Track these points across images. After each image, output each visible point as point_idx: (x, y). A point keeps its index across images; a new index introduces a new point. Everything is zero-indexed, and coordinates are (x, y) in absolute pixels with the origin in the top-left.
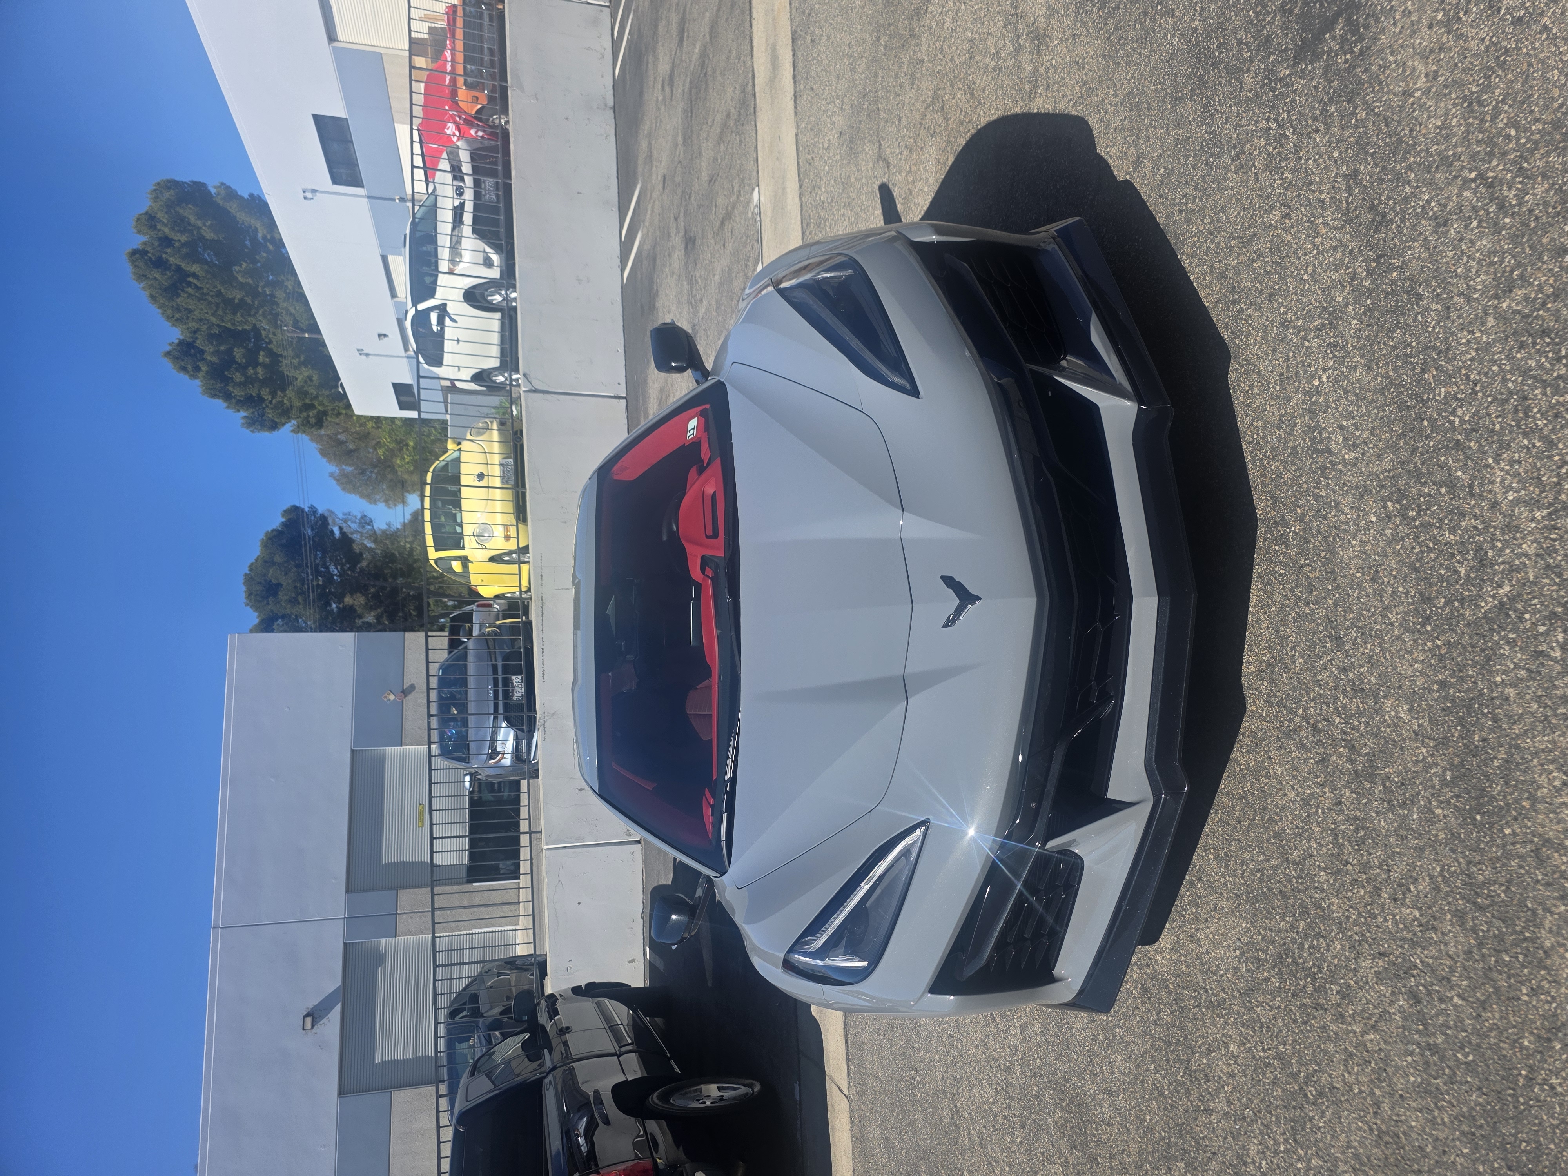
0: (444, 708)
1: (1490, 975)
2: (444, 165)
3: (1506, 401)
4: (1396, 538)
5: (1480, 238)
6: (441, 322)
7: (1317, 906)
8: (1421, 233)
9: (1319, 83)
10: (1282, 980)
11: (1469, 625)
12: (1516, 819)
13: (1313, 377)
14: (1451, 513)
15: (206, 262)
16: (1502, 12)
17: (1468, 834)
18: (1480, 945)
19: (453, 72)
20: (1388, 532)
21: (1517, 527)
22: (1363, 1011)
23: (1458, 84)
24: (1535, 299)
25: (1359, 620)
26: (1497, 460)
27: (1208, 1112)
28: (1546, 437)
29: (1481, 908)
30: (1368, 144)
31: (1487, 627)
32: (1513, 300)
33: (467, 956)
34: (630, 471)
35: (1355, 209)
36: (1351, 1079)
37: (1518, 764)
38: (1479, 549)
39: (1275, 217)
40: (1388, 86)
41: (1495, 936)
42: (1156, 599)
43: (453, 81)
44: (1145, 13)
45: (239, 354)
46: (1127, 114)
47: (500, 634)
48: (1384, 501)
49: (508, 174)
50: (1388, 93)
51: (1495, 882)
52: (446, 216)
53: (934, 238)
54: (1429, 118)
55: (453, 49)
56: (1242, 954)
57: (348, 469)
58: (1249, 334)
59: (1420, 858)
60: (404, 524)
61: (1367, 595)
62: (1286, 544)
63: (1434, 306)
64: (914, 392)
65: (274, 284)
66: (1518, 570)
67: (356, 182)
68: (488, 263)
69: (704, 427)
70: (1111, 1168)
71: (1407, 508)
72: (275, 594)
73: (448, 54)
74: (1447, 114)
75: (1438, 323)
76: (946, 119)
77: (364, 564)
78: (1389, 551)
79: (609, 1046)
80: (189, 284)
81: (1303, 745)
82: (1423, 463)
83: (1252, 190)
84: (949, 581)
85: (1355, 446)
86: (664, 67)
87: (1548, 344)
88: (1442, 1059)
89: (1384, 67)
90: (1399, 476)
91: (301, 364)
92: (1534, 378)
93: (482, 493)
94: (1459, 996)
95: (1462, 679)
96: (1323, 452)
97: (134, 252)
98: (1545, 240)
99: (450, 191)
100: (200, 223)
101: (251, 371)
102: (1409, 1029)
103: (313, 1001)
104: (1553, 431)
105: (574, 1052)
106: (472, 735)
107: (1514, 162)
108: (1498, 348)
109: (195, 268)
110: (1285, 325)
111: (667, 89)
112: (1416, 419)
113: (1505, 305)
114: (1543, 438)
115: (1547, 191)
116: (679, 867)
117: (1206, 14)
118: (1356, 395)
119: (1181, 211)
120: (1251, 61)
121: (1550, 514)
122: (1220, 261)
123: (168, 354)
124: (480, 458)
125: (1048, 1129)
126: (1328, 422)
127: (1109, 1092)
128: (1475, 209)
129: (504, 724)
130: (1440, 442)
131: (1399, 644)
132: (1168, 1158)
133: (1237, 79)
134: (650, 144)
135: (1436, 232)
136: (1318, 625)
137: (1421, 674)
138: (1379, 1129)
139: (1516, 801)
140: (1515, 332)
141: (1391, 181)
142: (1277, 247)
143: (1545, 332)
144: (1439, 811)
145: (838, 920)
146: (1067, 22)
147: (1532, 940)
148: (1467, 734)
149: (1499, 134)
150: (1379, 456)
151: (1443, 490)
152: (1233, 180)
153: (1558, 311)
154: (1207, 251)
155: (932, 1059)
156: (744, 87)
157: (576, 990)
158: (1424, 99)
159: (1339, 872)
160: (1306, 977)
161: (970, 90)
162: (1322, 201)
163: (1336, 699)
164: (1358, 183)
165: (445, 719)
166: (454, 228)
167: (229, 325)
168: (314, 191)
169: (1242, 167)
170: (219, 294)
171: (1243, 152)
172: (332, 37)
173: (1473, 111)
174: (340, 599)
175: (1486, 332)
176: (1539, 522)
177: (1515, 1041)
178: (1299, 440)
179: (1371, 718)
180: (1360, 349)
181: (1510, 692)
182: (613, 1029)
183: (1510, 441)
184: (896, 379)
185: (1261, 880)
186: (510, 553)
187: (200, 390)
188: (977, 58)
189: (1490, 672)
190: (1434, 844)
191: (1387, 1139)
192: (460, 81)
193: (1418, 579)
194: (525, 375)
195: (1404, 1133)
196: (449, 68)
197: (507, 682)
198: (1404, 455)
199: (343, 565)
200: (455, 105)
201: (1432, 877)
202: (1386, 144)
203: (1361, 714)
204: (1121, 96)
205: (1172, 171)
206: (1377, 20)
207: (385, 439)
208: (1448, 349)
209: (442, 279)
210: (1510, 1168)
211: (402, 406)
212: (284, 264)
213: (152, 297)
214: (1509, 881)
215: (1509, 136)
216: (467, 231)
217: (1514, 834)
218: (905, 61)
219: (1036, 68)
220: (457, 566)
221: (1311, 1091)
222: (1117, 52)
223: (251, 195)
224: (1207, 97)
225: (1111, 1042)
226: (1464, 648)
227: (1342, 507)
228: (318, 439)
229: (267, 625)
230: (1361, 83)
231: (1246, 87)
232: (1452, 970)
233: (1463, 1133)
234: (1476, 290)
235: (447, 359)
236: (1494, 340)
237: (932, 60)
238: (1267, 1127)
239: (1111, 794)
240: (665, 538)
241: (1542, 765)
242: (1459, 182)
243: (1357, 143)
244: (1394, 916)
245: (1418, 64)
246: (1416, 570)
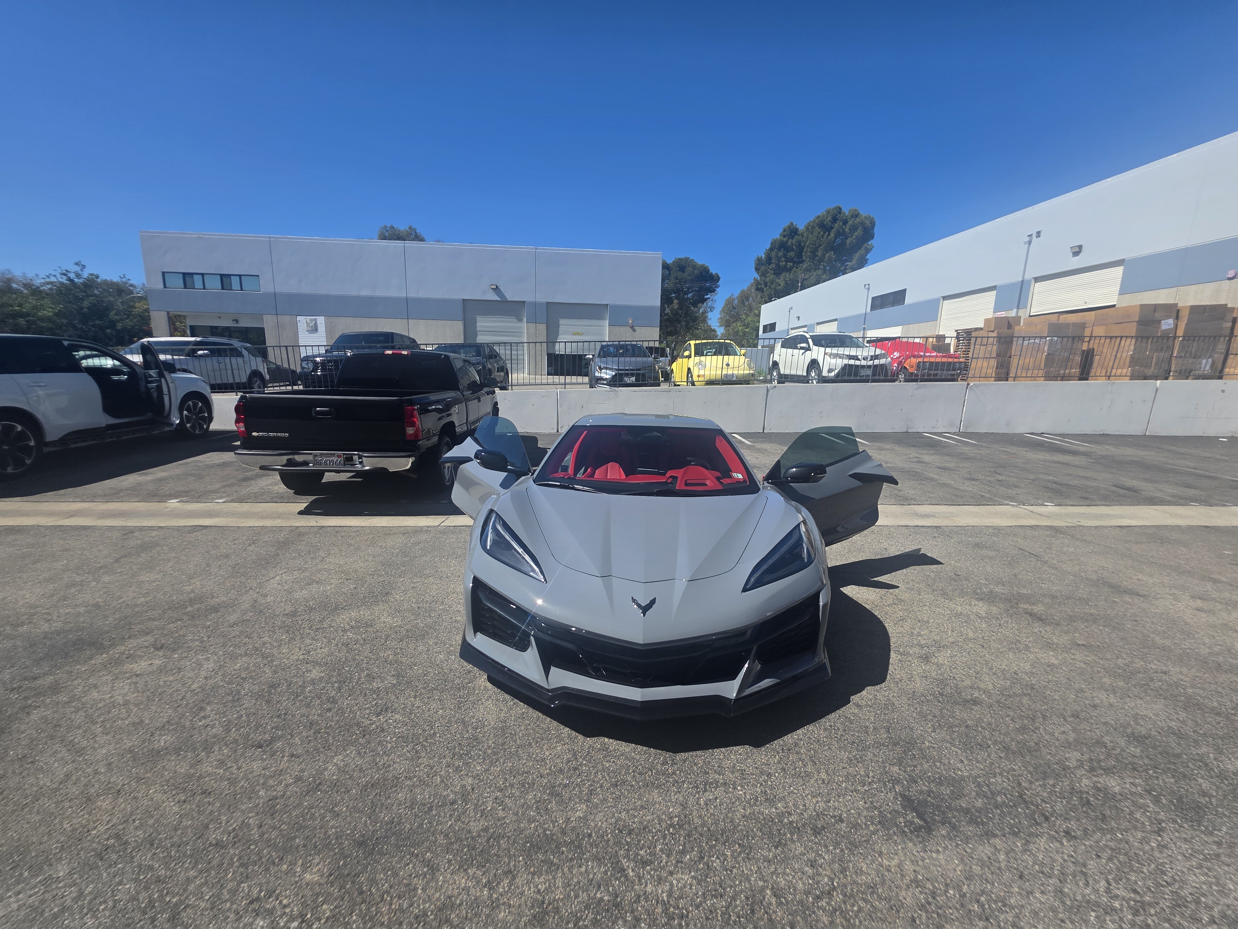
0: (622, 347)
1: (459, 841)
2: (878, 351)
3: (721, 886)
4: (660, 820)
5: (804, 884)
6: (802, 348)
7: (497, 760)
8: (808, 852)
9: (890, 807)
10: (467, 739)
11: (616, 852)
12: (526, 863)
13: (742, 787)
14: (670, 850)
15: (835, 239)
16: (919, 912)
17: (521, 839)
18: (472, 838)
19: (925, 356)
20: (664, 817)
21: (660, 883)
22: (450, 777)
23: (883, 882)
24: (770, 909)
25: (624, 797)
26: (692, 877)
27: (415, 697)
28: (701, 904)
29: (488, 840)
30: (856, 829)
31: (614, 861)
32: (770, 897)
33: (514, 352)
34: (720, 444)
35: (824, 819)
36: (422, 767)
37: (550, 868)
38: (651, 862)
39: (824, 776)
40: (886, 844)
41: (475, 846)
42: (640, 700)
43: (921, 356)
44: (935, 717)
45: (792, 254)
46: (883, 702)
47: (654, 372)
48: (679, 817)
49: (873, 381)
50: (882, 843)
51: (499, 849)
52: (853, 352)
53: (821, 604)
54: (867, 864)
55: (937, 356)
56: (480, 721)
57: (736, 302)
58: (766, 755)
59: (513, 814)
60: (710, 326)
61: (635, 802)
62: (663, 764)
63: (771, 854)
64: (745, 590)
65: (825, 270)
66: (640, 881)
67: (873, 308)
68: (830, 371)
69: (738, 482)
70: (397, 648)
71: (674, 828)
72: (680, 270)
73: (934, 354)
74: (868, 874)
75: (762, 855)
76: (889, 606)
77: (692, 308)
78: (655, 816)
79: (471, 418)
80: (825, 233)
81: (569, 762)
82: (695, 839)
83: (838, 765)
84: (653, 602)
85: (707, 805)
86: (927, 458)
87: (746, 912)
88: (426, 813)
89: (896, 843)
90: (690, 826)
91: (786, 281)
92: (731, 903)
93: (720, 365)
94: (452, 824)
95: (591, 845)
96: (705, 788)
97: (840, 209)
98: (799, 918)
99: (865, 354)
100: (854, 237)
101: (783, 259)
102: (440, 798)
103: (502, 288)
104: (704, 909)
105: (470, 403)
106: (609, 359)
107: (840, 907)
108: (748, 886)
109: (832, 235)
110: (769, 775)
111: (916, 460)
112: (716, 838)
113: (768, 892)
114: (700, 904)
115: (824, 923)
116: (545, 451)
117: (931, 750)
118: (731, 808)
119: (831, 726)
120: (905, 771)
121: (664, 901)
122: (804, 744)
123: (792, 224)
124: (736, 365)
125: (416, 620)
126: (719, 792)
127: (428, 650)
128: (818, 882)
129: (614, 374)
130: (704, 848)
131: (611, 815)
132: (398, 676)
133: (896, 763)
134: (888, 449)
135: (808, 860)
136: (623, 776)
137: (596, 825)
138: (400, 778)
139: (534, 865)
140: (754, 896)
141: (836, 840)
142: (808, 775)
143: (753, 911)
144: (533, 825)
145: (508, 537)
146: (934, 674)
147: (472, 863)
148: (566, 844)
149: (855, 901)
150: (700, 816)
151: (681, 847)
152: (844, 755)
153: (763, 920)
154: (809, 738)
155: (451, 566)
156: (914, 500)
157: (496, 403)
158: (877, 862)
159: (511, 772)
160: (467, 751)
161: (902, 619)
162: (829, 802)
163: (589, 781)
164: (836, 822)
165: (618, 347)
166: (847, 355)
167: (805, 250)
168: (869, 289)
169: (851, 761)
170: (820, 245)
171: (858, 762)
172: (945, 298)
173: (868, 888)
174: (676, 298)
175: (756, 880)
176: (661, 895)
177: (429, 849)
178: (713, 776)
179: (578, 797)
180: (754, 813)
181: (583, 869)
182: (478, 420)
183: (701, 885)
184: (753, 580)
185: (511, 734)
186: (692, 376)
187: (775, 238)
188: (919, 624)
189: (593, 860)
190: (518, 821)
191: (395, 782)
192: (921, 360)
193: (640, 829)
194: (775, 386)
195: (396, 790)
196: (928, 354)
197: (632, 375)
198: (699, 829)
199: (692, 299)
200: (908, 357)
201: (504, 818)
202: (855, 839)
203: (581, 792)
204: (893, 700)
205: (852, 723)
206: (920, 842)
207: (749, 319)
208: (749, 859)
209: (822, 349)
210: (377, 839)
211: (765, 327)
212: (834, 274)
213: (819, 216)
214: (499, 856)
215: (854, 906)
216: (846, 361)
217: (519, 862)
218: (921, 586)
219: (911, 655)
220: (687, 353)
221: (419, 747)
222: (916, 700)
223: (868, 260)
224: (888, 746)
225: (449, 653)
226: (606, 848)
227: (678, 794)
228: (749, 289)
229: (666, 267)
230: (888, 829)
231: (891, 767)
232: (463, 822)
233: (394, 818)
234: (777, 877)
235: (784, 350)
236: (751, 884)
237: (920, 600)
238: (406, 725)
239: (553, 669)
240: (688, 459)
241: (549, 880)
242: (833, 876)
243: (858, 823)
244: (489, 797)
245: (895, 862)
246: (644, 829)
